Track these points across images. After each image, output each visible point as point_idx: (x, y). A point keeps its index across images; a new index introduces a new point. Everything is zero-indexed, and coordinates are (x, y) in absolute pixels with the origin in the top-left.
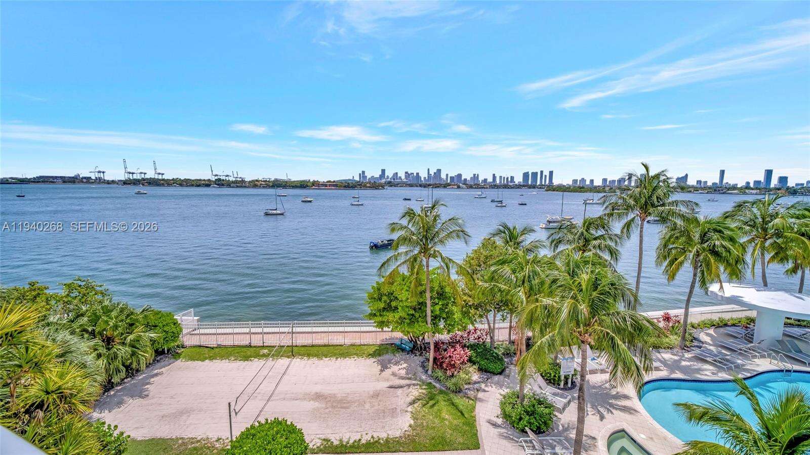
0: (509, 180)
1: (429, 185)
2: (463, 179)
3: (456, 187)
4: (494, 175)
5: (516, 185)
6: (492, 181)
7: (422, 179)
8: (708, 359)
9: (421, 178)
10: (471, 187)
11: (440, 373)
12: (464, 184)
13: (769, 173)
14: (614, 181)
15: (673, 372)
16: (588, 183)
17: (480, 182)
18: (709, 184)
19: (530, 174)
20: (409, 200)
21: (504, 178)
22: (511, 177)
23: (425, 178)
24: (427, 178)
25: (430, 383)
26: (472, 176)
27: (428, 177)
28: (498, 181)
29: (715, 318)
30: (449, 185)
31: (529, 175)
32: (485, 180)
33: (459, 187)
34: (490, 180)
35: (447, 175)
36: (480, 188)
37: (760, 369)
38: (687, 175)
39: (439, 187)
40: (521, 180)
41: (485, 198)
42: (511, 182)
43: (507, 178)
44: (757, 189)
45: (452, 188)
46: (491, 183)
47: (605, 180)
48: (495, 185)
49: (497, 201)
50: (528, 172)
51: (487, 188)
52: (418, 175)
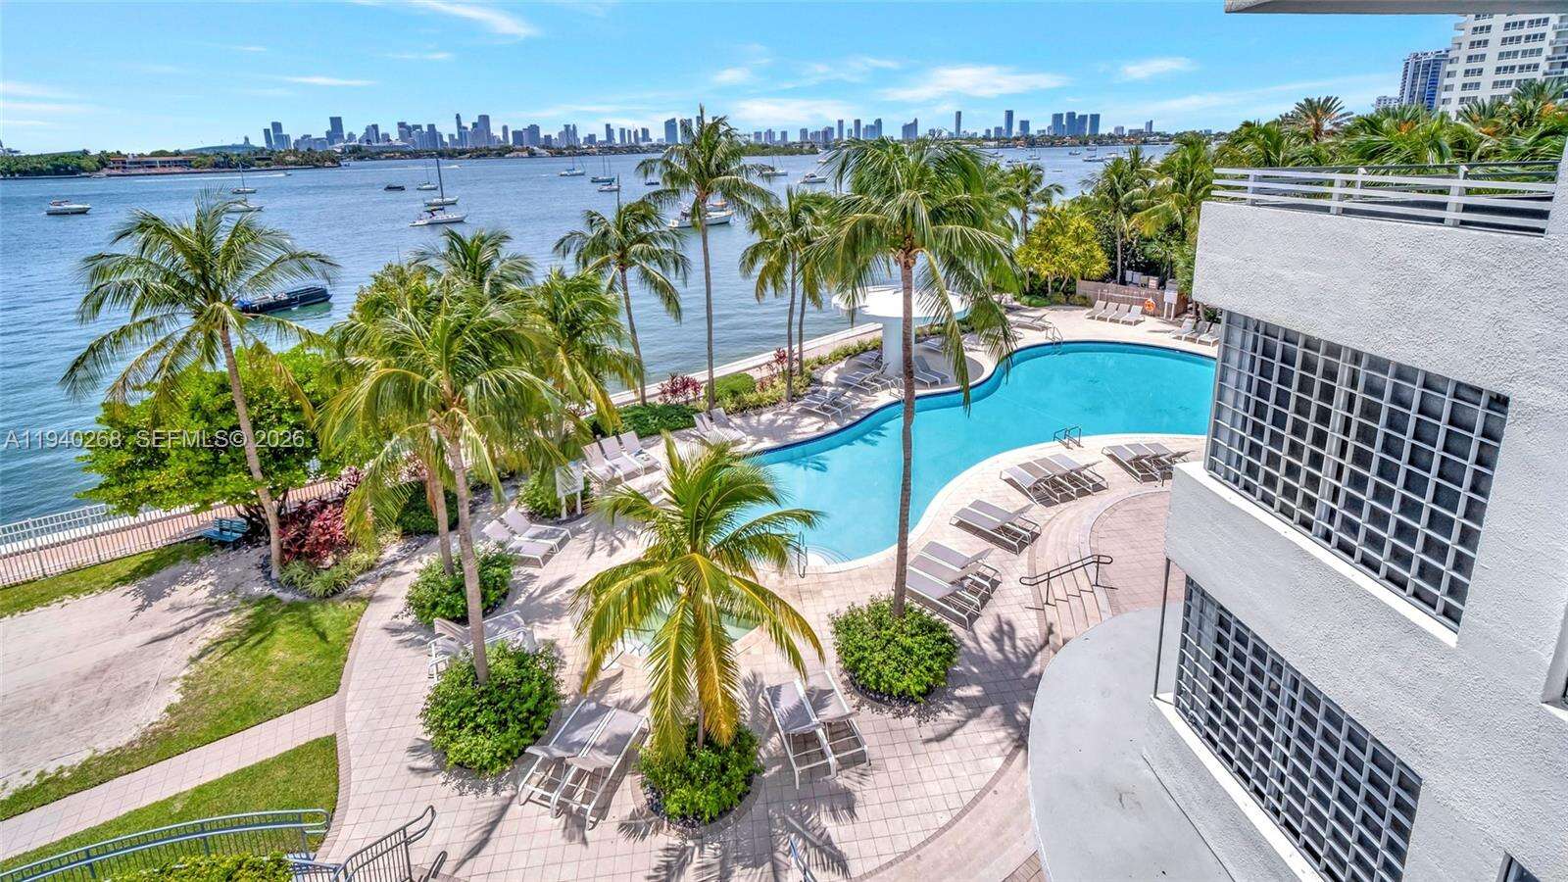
0: (640, 135)
1: (462, 153)
2: (542, 136)
3: (526, 154)
4: (608, 126)
5: (653, 146)
6: (605, 139)
7: (446, 139)
9: (441, 136)
10: (559, 153)
12: (543, 147)
13: (1010, 115)
14: (817, 133)
16: (778, 137)
17: (582, 141)
18: (945, 134)
19: (678, 122)
20: (401, 189)
21: (629, 131)
22: (643, 130)
23: (451, 136)
24: (456, 137)
26: (563, 129)
27: (460, 134)
28: (618, 140)
29: (854, 343)
30: (509, 150)
31: (675, 126)
32: (591, 138)
33: (532, 154)
34: (601, 137)
35: (505, 129)
36: (579, 155)
37: (875, 406)
38: (916, 120)
39: (485, 155)
40: (663, 135)
41: (583, 174)
42: (644, 140)
43: (636, 133)
44: (995, 139)
45: (518, 157)
46: (602, 142)
47: (804, 132)
48: (611, 148)
49: (603, 182)
50: (674, 120)
51: (594, 154)
52: (434, 130)
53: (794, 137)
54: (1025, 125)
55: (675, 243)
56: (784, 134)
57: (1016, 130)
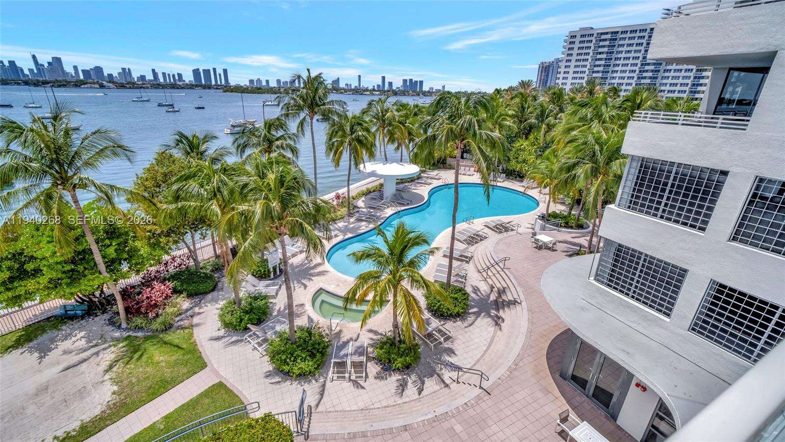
0: (177, 78)
1: (45, 83)
2: (106, 74)
3: (98, 86)
4: (153, 71)
5: (187, 84)
6: (152, 78)
7: (27, 72)
8: (363, 218)
9: (22, 70)
10: (122, 86)
11: (139, 321)
12: (110, 82)
13: (384, 78)
14: (286, 82)
15: (345, 234)
16: (264, 83)
17: (136, 80)
18: (353, 87)
19: (201, 70)
21: (169, 75)
22: (178, 74)
23: (31, 70)
24: (36, 71)
25: (129, 336)
26: (121, 71)
27: (38, 69)
28: (161, 79)
30: (83, 83)
31: (200, 73)
32: (142, 78)
33: (102, 86)
34: (150, 77)
35: (75, 68)
36: (137, 88)
37: (387, 215)
39: (64, 86)
40: (192, 79)
41: (148, 101)
42: (180, 81)
43: (174, 76)
44: (378, 91)
45: (91, 87)
46: (151, 81)
47: (279, 81)
48: (159, 85)
49: (166, 105)
50: (198, 69)
51: (148, 88)
52: (15, 65)
53: (273, 84)
54: (390, 84)
55: (295, 140)
56: (267, 81)
57: (387, 87)
